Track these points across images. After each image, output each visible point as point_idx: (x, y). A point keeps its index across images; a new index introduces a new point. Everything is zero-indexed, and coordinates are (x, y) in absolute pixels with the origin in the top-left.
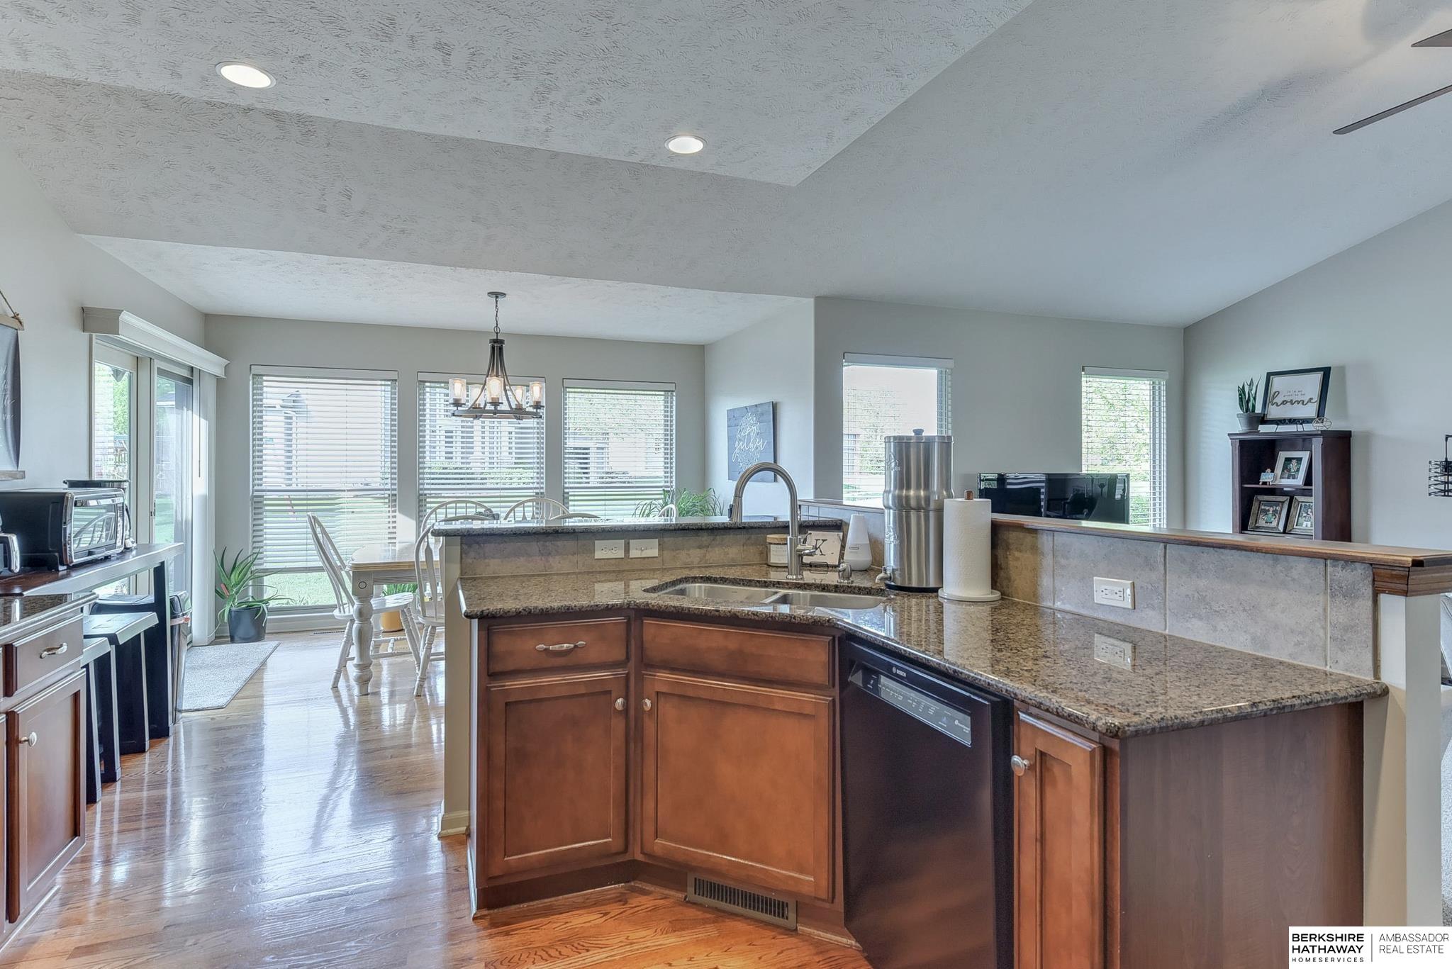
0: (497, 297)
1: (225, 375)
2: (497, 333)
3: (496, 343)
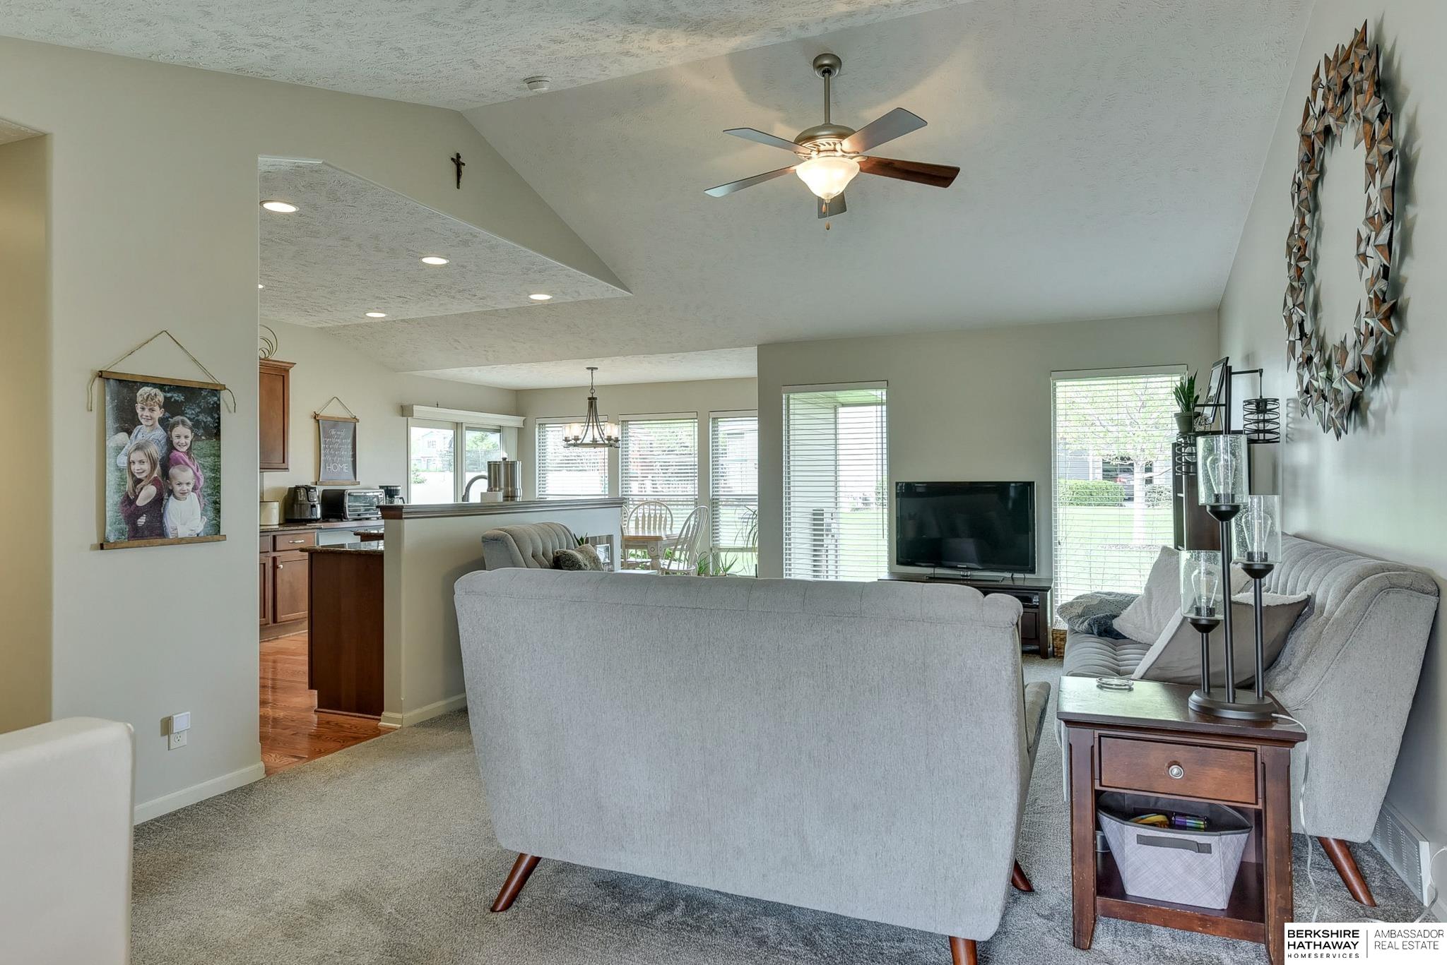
0: (592, 370)
1: (523, 425)
2: (592, 393)
3: (592, 400)
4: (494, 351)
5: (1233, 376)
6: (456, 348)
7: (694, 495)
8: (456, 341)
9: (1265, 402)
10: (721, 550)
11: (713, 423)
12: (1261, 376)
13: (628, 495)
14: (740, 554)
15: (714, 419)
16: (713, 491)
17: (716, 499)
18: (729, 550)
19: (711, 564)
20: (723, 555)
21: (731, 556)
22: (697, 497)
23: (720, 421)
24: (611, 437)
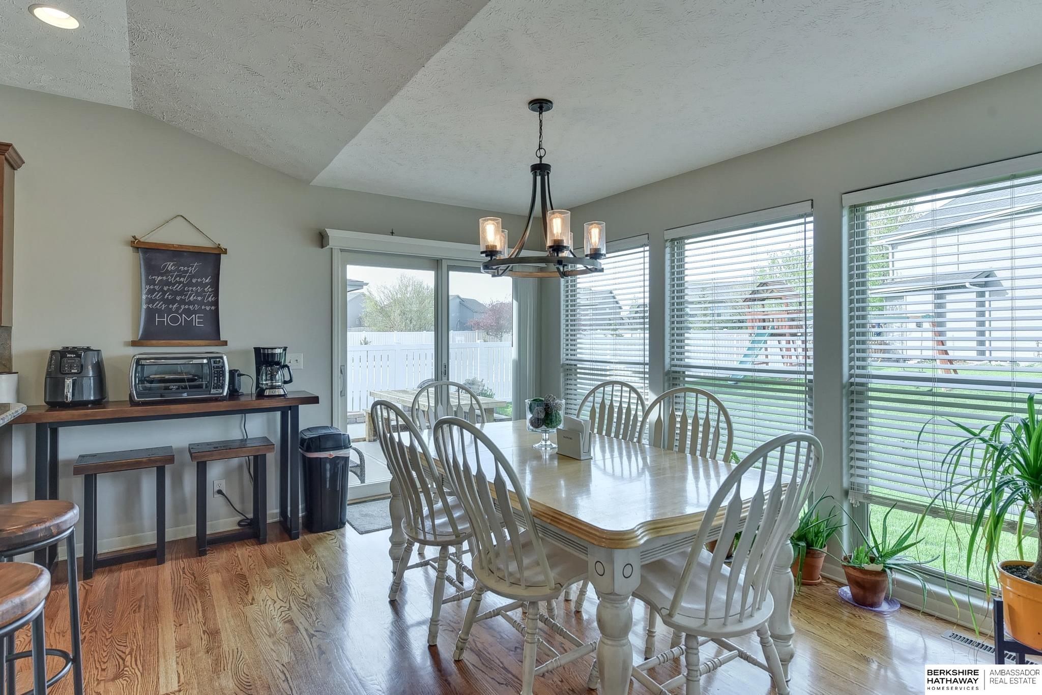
7: (806, 373)
10: (871, 498)
11: (851, 219)
15: (854, 208)
16: (851, 368)
17: (858, 384)
19: (845, 531)
20: (876, 513)
22: (810, 377)
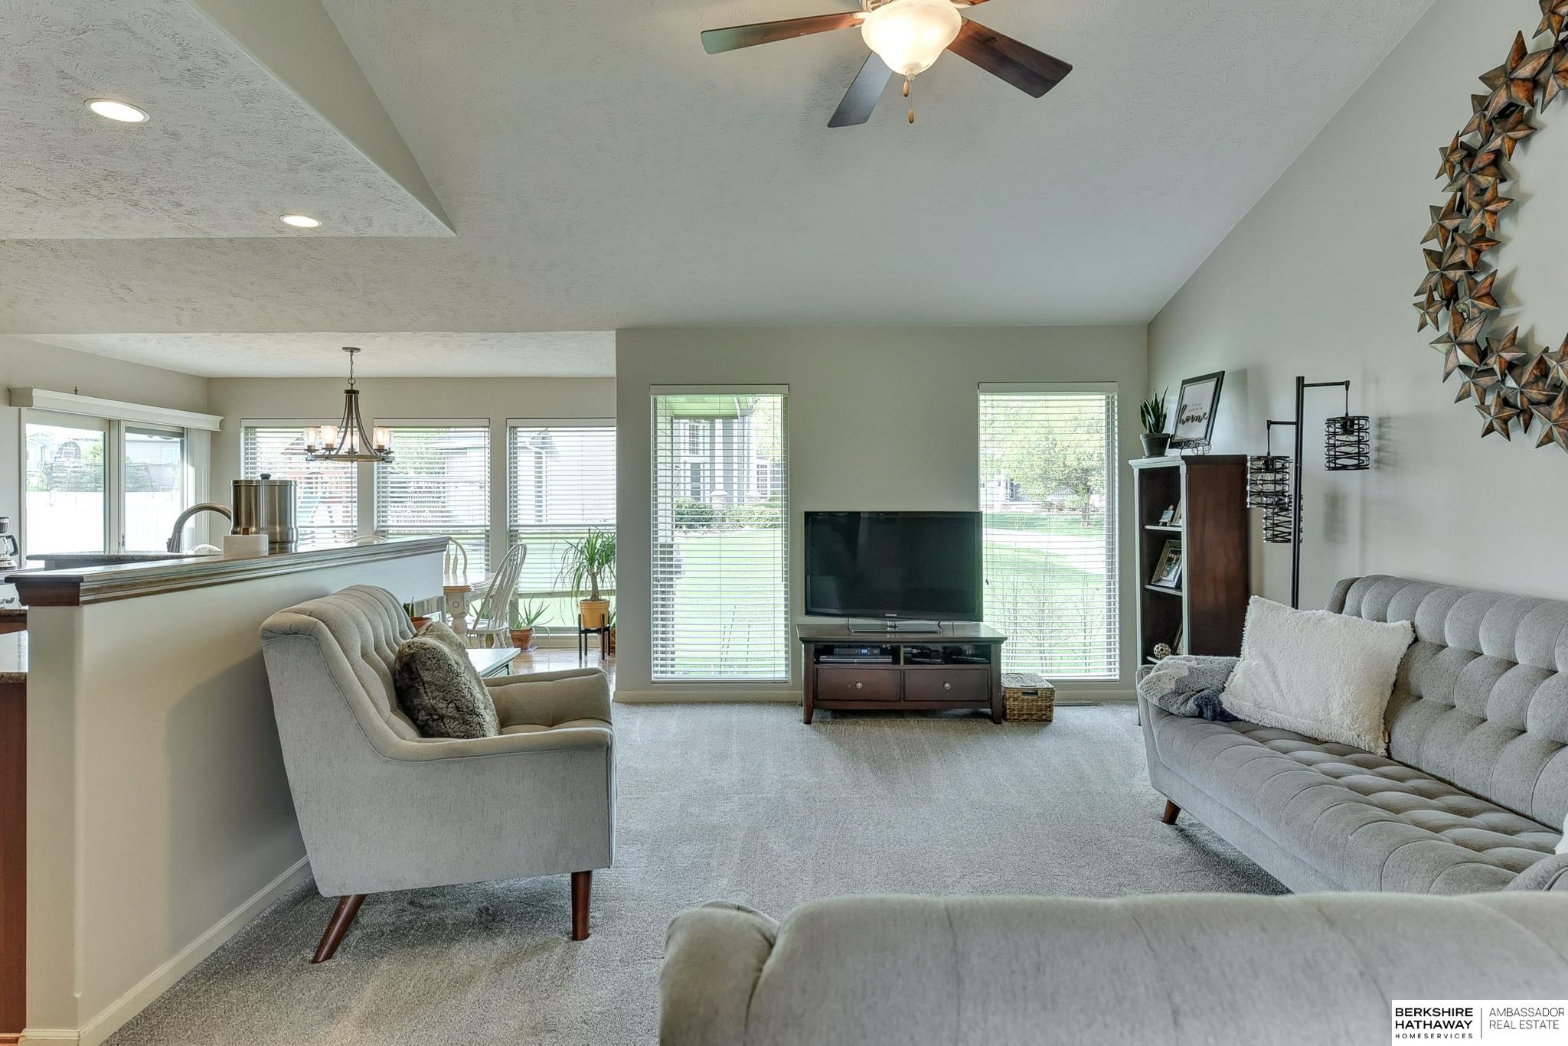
0: (352, 352)
1: (221, 428)
2: (352, 384)
3: (351, 393)
4: (194, 310)
5: (1305, 388)
6: (123, 300)
7: (485, 526)
8: (124, 286)
9: (1352, 420)
10: (521, 595)
11: (510, 434)
12: (1347, 389)
13: (388, 526)
14: (548, 601)
15: (512, 428)
17: (515, 531)
18: (534, 595)
20: (523, 603)
21: (536, 603)
23: (520, 431)
24: (383, 446)
